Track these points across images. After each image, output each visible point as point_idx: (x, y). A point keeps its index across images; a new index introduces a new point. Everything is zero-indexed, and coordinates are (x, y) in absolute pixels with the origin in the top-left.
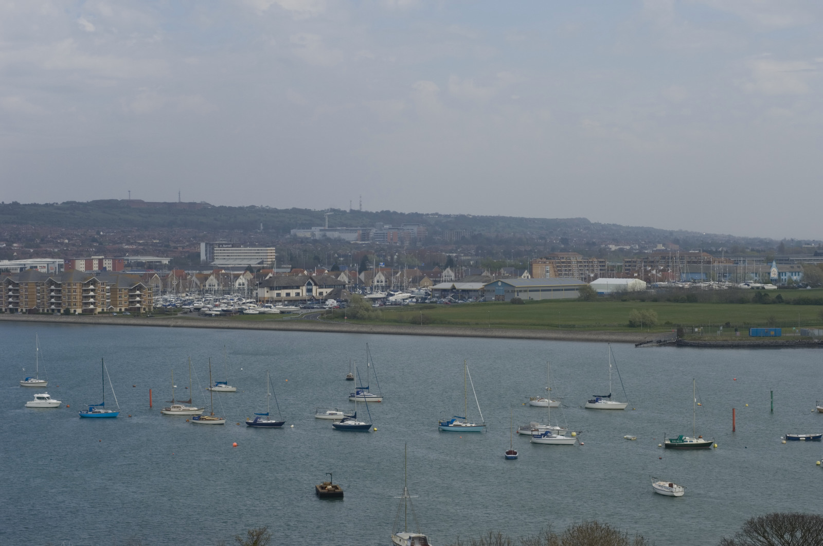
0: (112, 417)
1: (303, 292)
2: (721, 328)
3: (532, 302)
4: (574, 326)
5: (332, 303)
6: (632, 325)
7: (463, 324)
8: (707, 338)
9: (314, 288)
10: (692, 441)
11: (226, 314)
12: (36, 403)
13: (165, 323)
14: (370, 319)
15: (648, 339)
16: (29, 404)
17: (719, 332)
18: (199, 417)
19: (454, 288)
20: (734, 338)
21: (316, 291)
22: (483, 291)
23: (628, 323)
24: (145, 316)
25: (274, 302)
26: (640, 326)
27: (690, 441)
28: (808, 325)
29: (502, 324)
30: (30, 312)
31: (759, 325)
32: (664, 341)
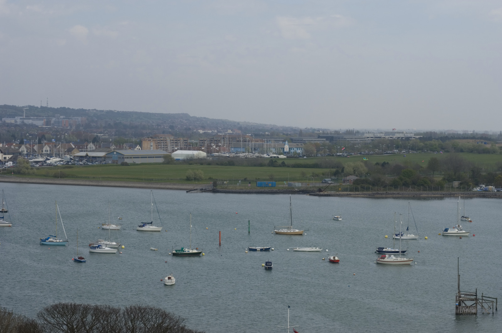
2: (240, 181)
3: (134, 164)
4: (152, 180)
6: (188, 179)
7: (86, 178)
8: (231, 187)
9: (1, 154)
10: (189, 251)
14: (29, 174)
15: (195, 188)
17: (238, 184)
19: (87, 155)
20: (247, 188)
22: (105, 158)
23: (185, 178)
26: (192, 180)
27: (188, 251)
28: (294, 180)
29: (109, 178)
31: (265, 180)
32: (205, 189)
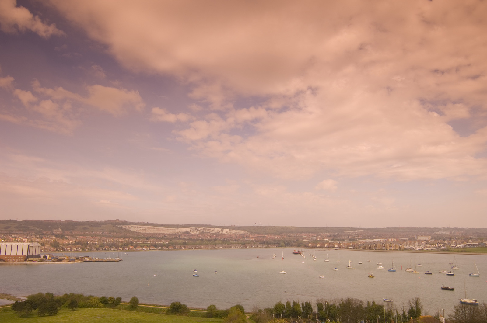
0: (395, 271)
1: (437, 245)
5: (443, 247)
7: (473, 252)
9: (439, 244)
11: (419, 250)
12: (379, 268)
13: (406, 252)
14: (451, 251)
16: (378, 268)
18: (413, 272)
19: (471, 244)
21: (439, 245)
22: (478, 245)
24: (402, 250)
25: (430, 247)
29: (483, 252)
30: (379, 249)
